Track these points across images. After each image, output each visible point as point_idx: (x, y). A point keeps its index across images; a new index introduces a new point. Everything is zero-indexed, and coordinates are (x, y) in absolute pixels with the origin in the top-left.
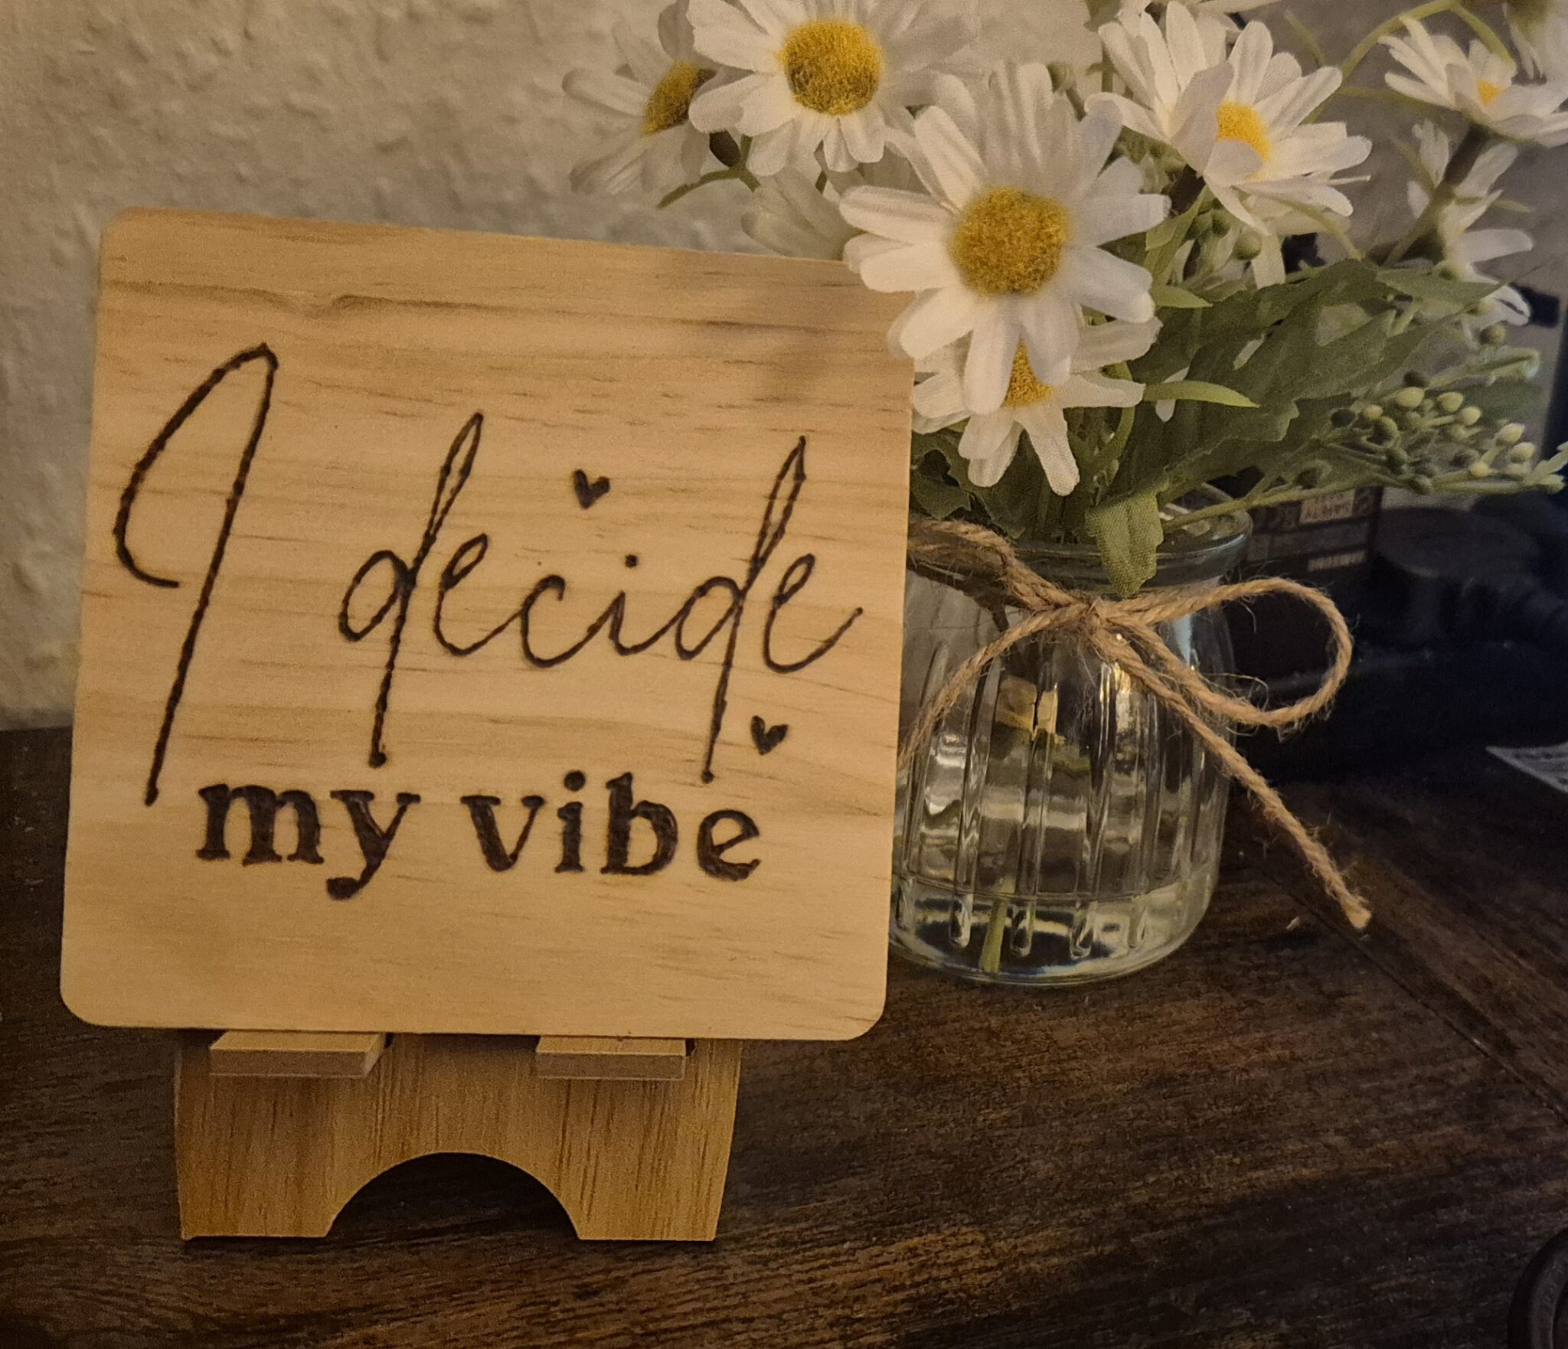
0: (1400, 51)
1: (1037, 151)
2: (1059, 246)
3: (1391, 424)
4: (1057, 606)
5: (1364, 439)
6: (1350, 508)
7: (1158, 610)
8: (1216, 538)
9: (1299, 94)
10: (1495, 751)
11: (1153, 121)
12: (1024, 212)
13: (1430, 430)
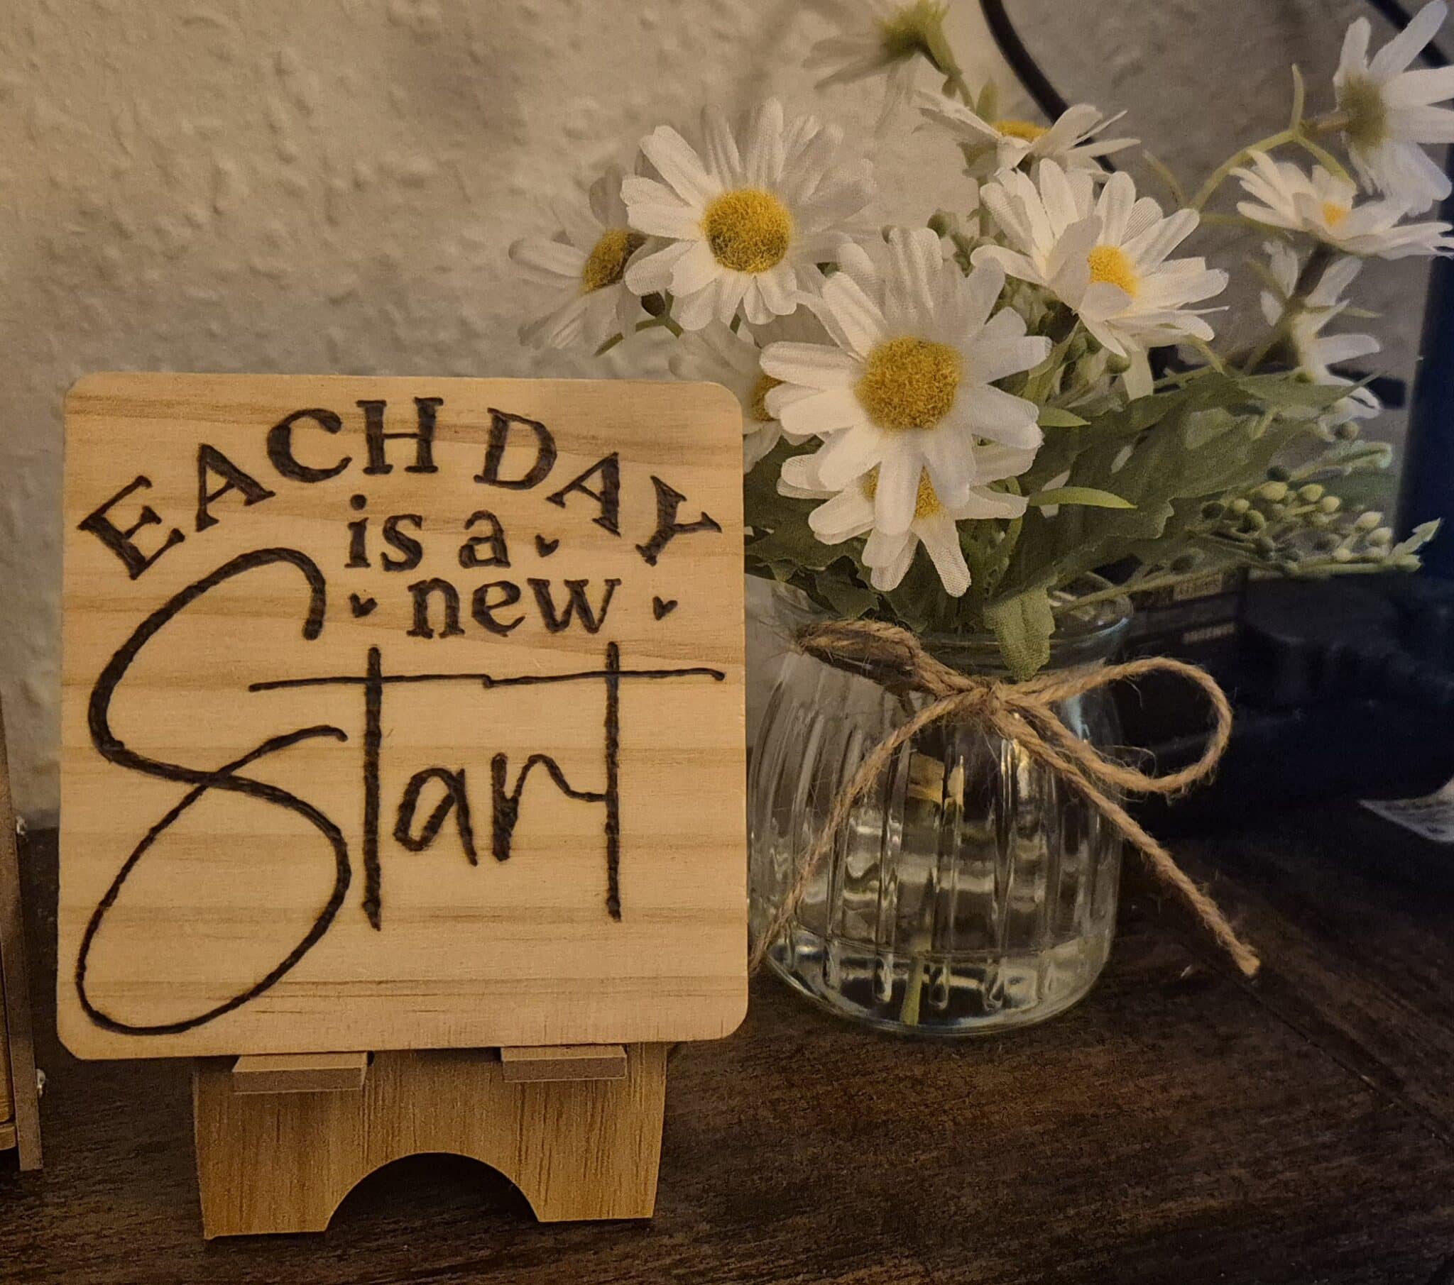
0: (1251, 182)
1: (930, 304)
2: (953, 385)
3: (1257, 516)
4: (961, 691)
5: (1233, 530)
6: (1220, 585)
7: (1052, 690)
8: (1100, 623)
9: (1161, 234)
10: (1368, 804)
11: (1030, 264)
12: (922, 357)
13: (1294, 519)
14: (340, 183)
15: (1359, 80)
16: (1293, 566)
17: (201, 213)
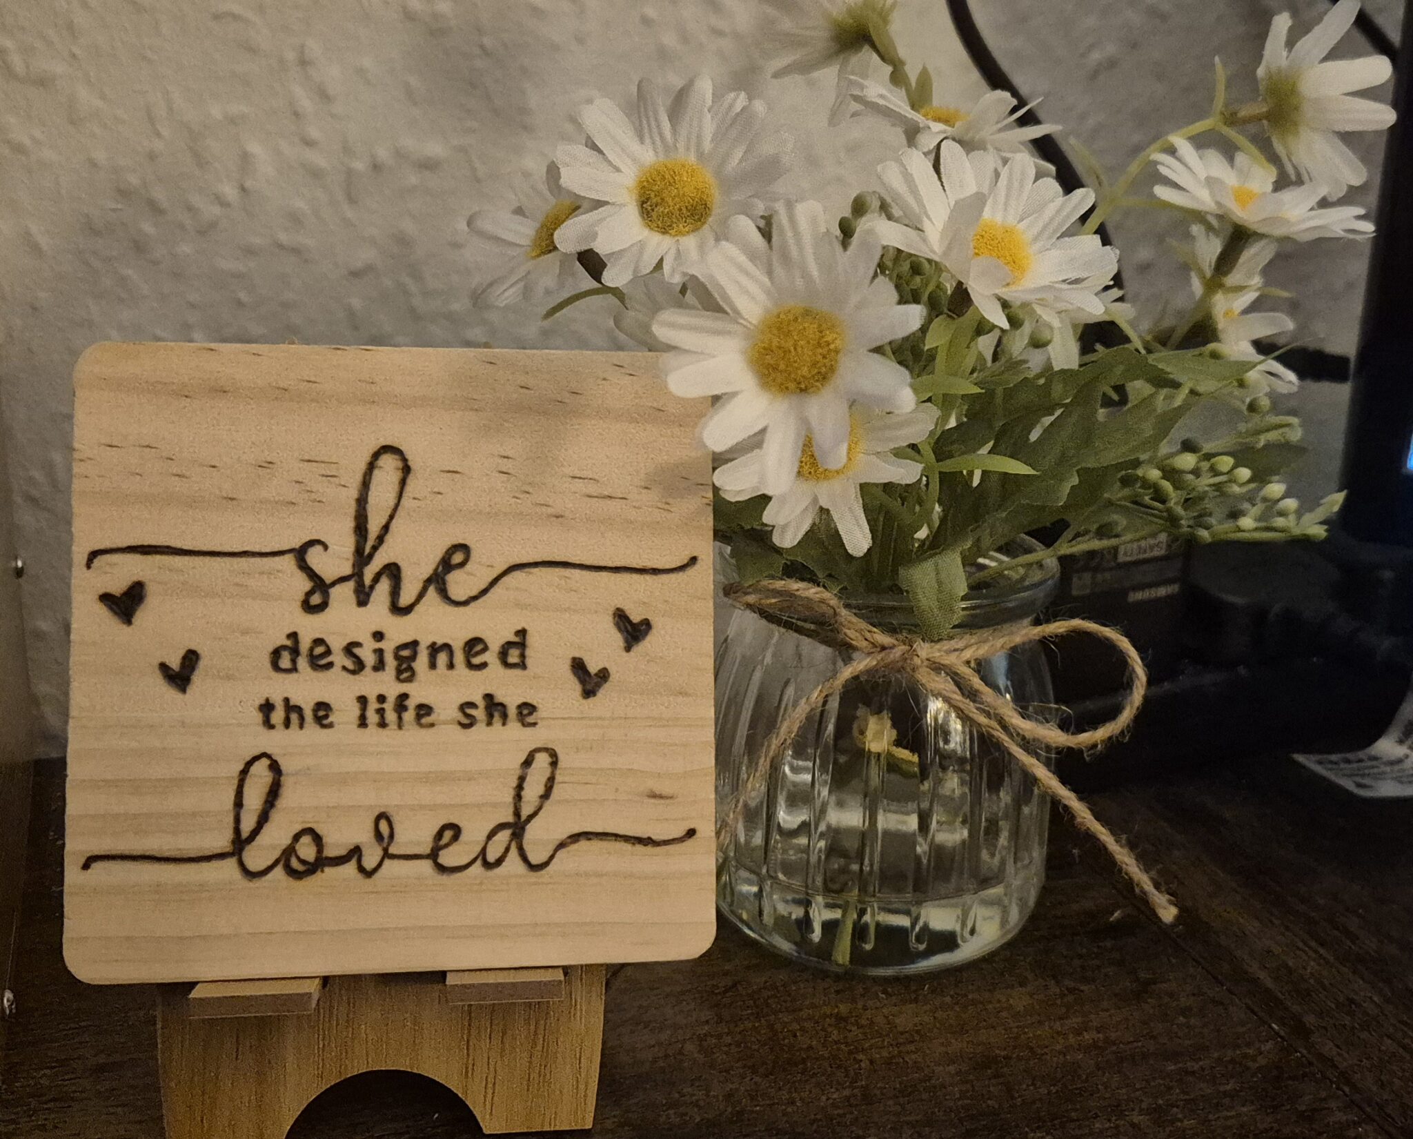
0: (1168, 166)
1: (815, 272)
2: (837, 351)
3: (1167, 486)
4: (883, 648)
5: (1147, 499)
6: (1164, 546)
7: (974, 648)
8: (1027, 583)
9: (1058, 212)
10: (1300, 758)
11: (925, 240)
12: (806, 325)
13: (1207, 489)
14: (359, 165)
15: (1279, 71)
16: (1204, 534)
17: (229, 191)
